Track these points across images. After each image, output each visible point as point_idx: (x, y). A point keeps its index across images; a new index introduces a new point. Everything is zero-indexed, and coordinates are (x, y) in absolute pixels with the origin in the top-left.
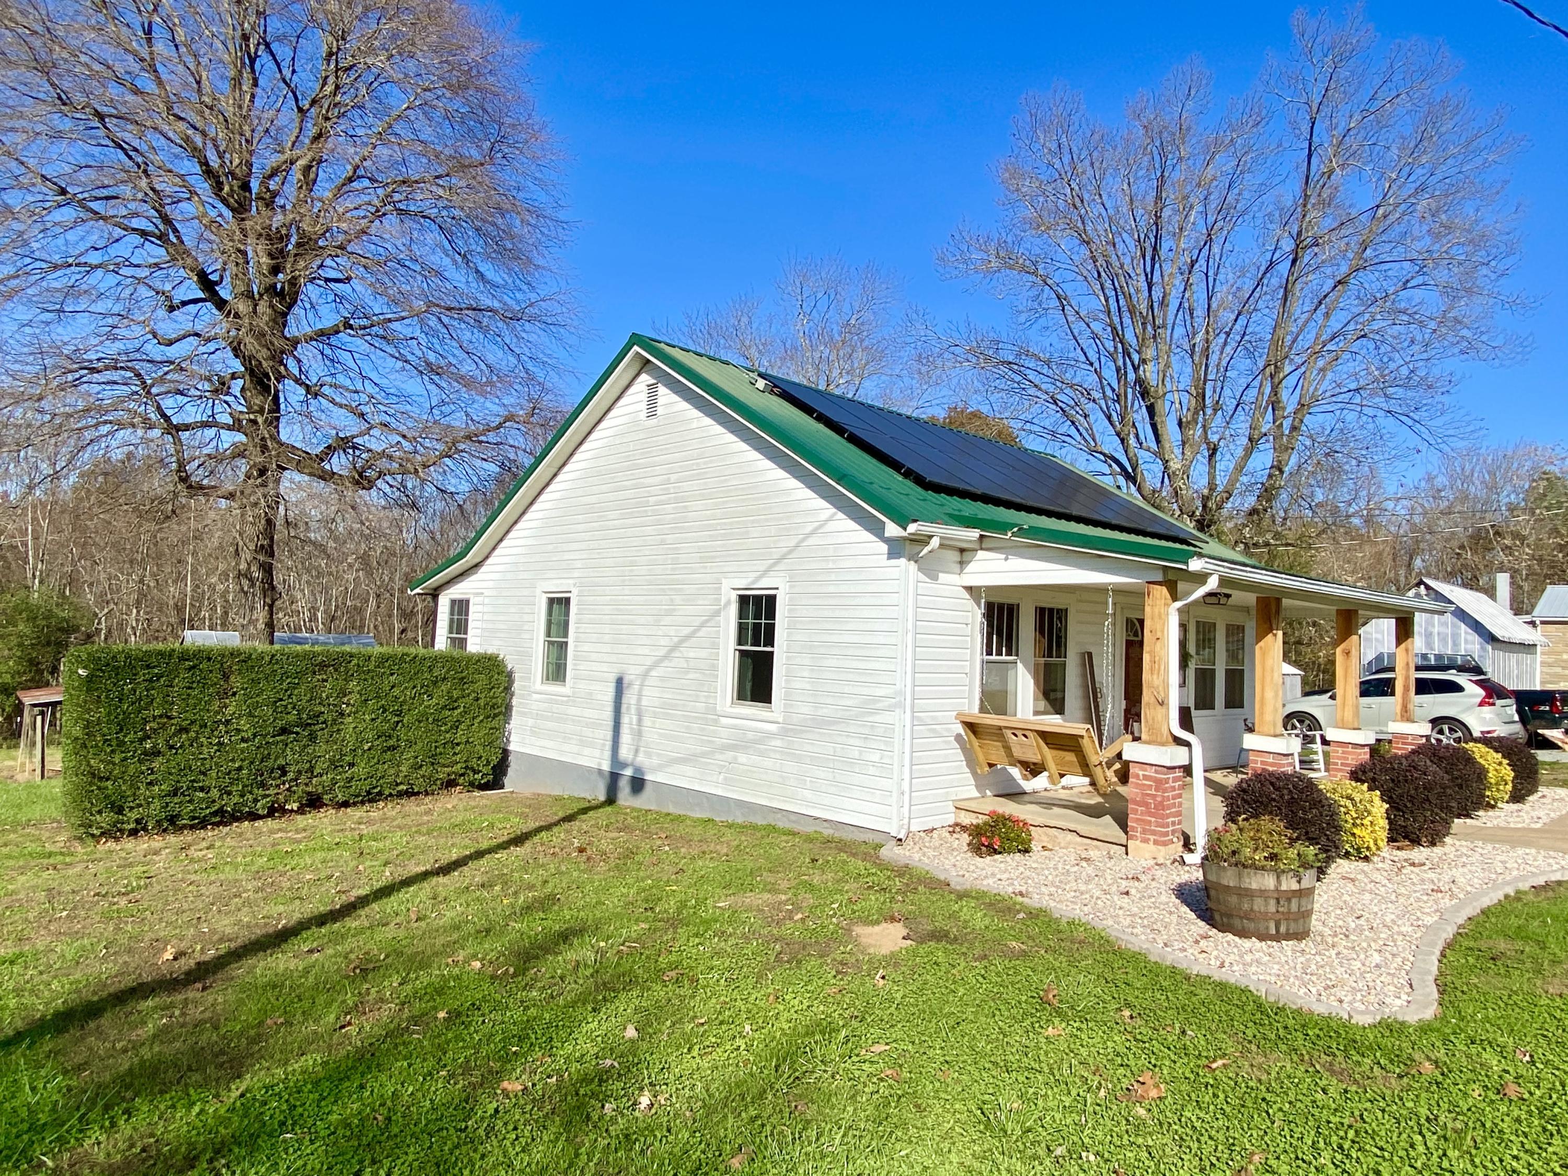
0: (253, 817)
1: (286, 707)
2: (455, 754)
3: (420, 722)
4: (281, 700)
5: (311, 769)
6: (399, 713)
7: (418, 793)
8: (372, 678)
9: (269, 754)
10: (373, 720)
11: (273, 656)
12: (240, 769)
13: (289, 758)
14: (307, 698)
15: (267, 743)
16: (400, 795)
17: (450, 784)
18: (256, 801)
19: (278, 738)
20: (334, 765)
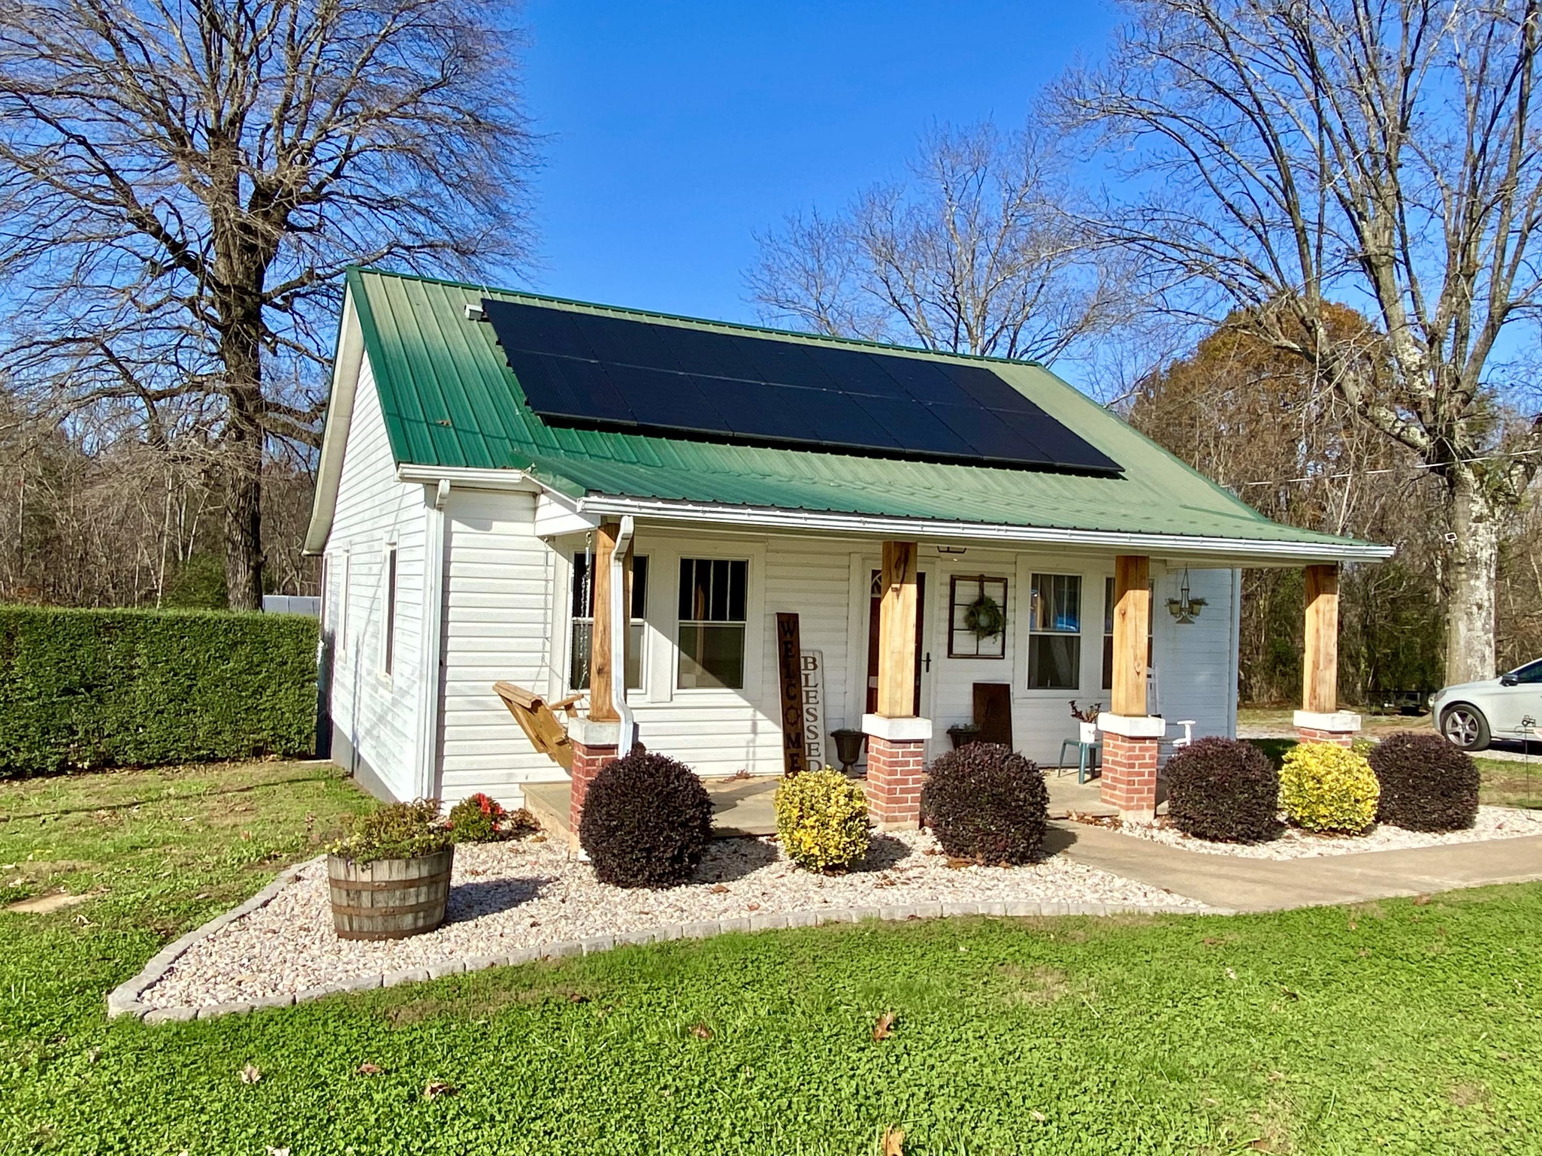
0: (41, 773)
1: (69, 667)
2: (259, 721)
3: (217, 686)
4: (64, 661)
5: (99, 729)
6: (191, 677)
7: (223, 760)
8: (160, 641)
9: (54, 713)
10: (163, 683)
11: (56, 618)
12: (26, 726)
13: (74, 717)
14: (91, 659)
15: (53, 703)
16: (200, 759)
17: (258, 752)
18: (45, 758)
19: (63, 698)
20: (123, 726)
